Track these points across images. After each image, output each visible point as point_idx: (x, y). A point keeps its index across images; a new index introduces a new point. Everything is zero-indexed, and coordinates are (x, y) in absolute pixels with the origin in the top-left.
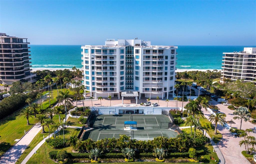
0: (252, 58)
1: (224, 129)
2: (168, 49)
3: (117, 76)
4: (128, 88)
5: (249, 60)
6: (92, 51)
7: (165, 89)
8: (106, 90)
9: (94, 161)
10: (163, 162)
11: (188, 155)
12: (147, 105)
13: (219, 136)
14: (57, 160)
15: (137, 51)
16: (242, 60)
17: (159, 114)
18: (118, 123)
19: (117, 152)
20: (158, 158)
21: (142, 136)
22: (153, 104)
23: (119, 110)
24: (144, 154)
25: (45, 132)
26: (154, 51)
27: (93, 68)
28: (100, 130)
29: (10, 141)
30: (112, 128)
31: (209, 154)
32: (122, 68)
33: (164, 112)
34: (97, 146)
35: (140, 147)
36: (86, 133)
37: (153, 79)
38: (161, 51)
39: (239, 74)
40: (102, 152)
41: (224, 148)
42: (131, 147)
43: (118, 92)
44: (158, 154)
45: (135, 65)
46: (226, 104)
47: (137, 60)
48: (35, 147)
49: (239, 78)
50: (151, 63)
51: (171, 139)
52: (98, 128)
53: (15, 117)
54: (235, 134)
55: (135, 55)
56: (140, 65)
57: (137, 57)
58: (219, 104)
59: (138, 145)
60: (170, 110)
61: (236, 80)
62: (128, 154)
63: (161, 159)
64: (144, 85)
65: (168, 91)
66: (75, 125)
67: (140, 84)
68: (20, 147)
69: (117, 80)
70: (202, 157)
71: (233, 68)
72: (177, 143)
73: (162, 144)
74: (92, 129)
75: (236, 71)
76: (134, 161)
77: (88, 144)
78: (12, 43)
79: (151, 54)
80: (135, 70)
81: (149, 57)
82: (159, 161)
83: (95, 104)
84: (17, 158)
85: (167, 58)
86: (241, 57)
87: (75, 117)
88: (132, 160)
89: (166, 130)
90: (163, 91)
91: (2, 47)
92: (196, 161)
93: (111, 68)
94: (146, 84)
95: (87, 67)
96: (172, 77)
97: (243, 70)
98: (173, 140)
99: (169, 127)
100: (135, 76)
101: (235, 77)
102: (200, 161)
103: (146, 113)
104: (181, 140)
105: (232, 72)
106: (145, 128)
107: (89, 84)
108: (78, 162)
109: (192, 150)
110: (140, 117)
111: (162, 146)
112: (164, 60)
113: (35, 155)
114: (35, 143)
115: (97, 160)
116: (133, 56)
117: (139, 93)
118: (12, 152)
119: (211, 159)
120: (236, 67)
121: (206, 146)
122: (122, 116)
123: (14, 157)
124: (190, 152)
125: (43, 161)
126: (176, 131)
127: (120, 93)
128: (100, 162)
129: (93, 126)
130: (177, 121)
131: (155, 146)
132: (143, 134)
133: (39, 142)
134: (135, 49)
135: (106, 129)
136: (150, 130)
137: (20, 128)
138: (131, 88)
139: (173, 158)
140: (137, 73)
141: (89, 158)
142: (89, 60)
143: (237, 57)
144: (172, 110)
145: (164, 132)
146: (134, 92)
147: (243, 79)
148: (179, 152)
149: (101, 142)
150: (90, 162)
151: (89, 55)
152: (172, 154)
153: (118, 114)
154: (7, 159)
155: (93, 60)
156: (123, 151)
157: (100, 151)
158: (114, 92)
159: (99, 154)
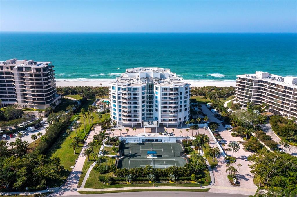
0: (261, 83)
1: (221, 157)
2: (182, 87)
3: (140, 110)
4: (149, 118)
5: (259, 85)
6: (119, 89)
7: (180, 119)
8: (130, 120)
9: (129, 183)
10: (174, 183)
11: (191, 178)
12: (165, 135)
13: (215, 163)
14: (105, 182)
15: (157, 88)
16: (252, 85)
17: (174, 142)
18: (142, 151)
19: (144, 177)
20: (171, 181)
21: (160, 163)
22: (169, 134)
23: (142, 139)
24: (162, 178)
25: (90, 161)
26: (171, 89)
27: (120, 102)
28: (129, 158)
29: (68, 168)
30: (138, 156)
31: (206, 177)
32: (144, 102)
33: (178, 141)
34: (130, 173)
35: (159, 173)
36: (119, 160)
37: (170, 111)
38: (177, 89)
39: (250, 97)
40: (134, 177)
41: (217, 172)
42: (153, 174)
43: (140, 122)
44: (171, 178)
45: (154, 99)
46: (231, 131)
47: (156, 95)
48: (86, 172)
49: (250, 101)
50: (168, 99)
51: (180, 168)
52: (128, 157)
53: (59, 145)
54: (228, 161)
55: (155, 91)
56: (159, 99)
57: (157, 93)
58: (225, 131)
59: (157, 172)
60: (183, 139)
61: (247, 102)
62: (151, 178)
63: (173, 181)
64: (162, 116)
65: (182, 120)
66: (110, 154)
67: (159, 115)
68: (76, 173)
69: (140, 113)
70: (200, 180)
71: (244, 91)
72: (183, 171)
73: (174, 171)
74: (123, 157)
75: (247, 94)
76: (155, 183)
77: (124, 172)
78: (43, 73)
79: (168, 92)
80: (155, 103)
81: (166, 94)
82: (172, 182)
83: (123, 134)
84: (77, 181)
85: (181, 94)
86: (251, 82)
87: (109, 146)
88: (154, 182)
89: (178, 158)
90: (179, 121)
91: (34, 76)
92: (196, 183)
93: (134, 103)
94: (164, 115)
95: (114, 101)
96: (185, 109)
97: (254, 90)
98: (181, 168)
99: (181, 155)
100: (154, 108)
101: (246, 99)
102: (198, 183)
103: (163, 141)
104: (187, 168)
105: (244, 94)
106: (162, 156)
107: (116, 111)
108: (118, 183)
109: (193, 176)
110: (159, 146)
111: (173, 173)
112: (180, 96)
113: (88, 179)
114: (86, 170)
115: (130, 182)
116: (153, 91)
117: (158, 122)
118: (72, 176)
119: (206, 181)
120: (247, 90)
121: (204, 171)
122: (144, 144)
123: (75, 180)
124: (192, 177)
125: (95, 183)
126: (185, 159)
127: (143, 123)
128: (133, 184)
129: (124, 155)
130: (187, 150)
131: (169, 173)
132: (161, 162)
133: (88, 169)
134: (155, 86)
135: (133, 157)
136: (167, 158)
137: (70, 157)
138: (151, 118)
139: (181, 181)
140: (156, 106)
141: (126, 181)
142: (116, 96)
143: (248, 81)
144: (184, 139)
145: (176, 159)
146: (154, 122)
147: (253, 101)
148: (185, 176)
149: (133, 170)
150: (126, 183)
151: (116, 92)
152: (180, 178)
153: (141, 142)
154: (71, 182)
155: (119, 96)
156: (148, 176)
157: (133, 176)
158: (138, 122)
159: (132, 178)
